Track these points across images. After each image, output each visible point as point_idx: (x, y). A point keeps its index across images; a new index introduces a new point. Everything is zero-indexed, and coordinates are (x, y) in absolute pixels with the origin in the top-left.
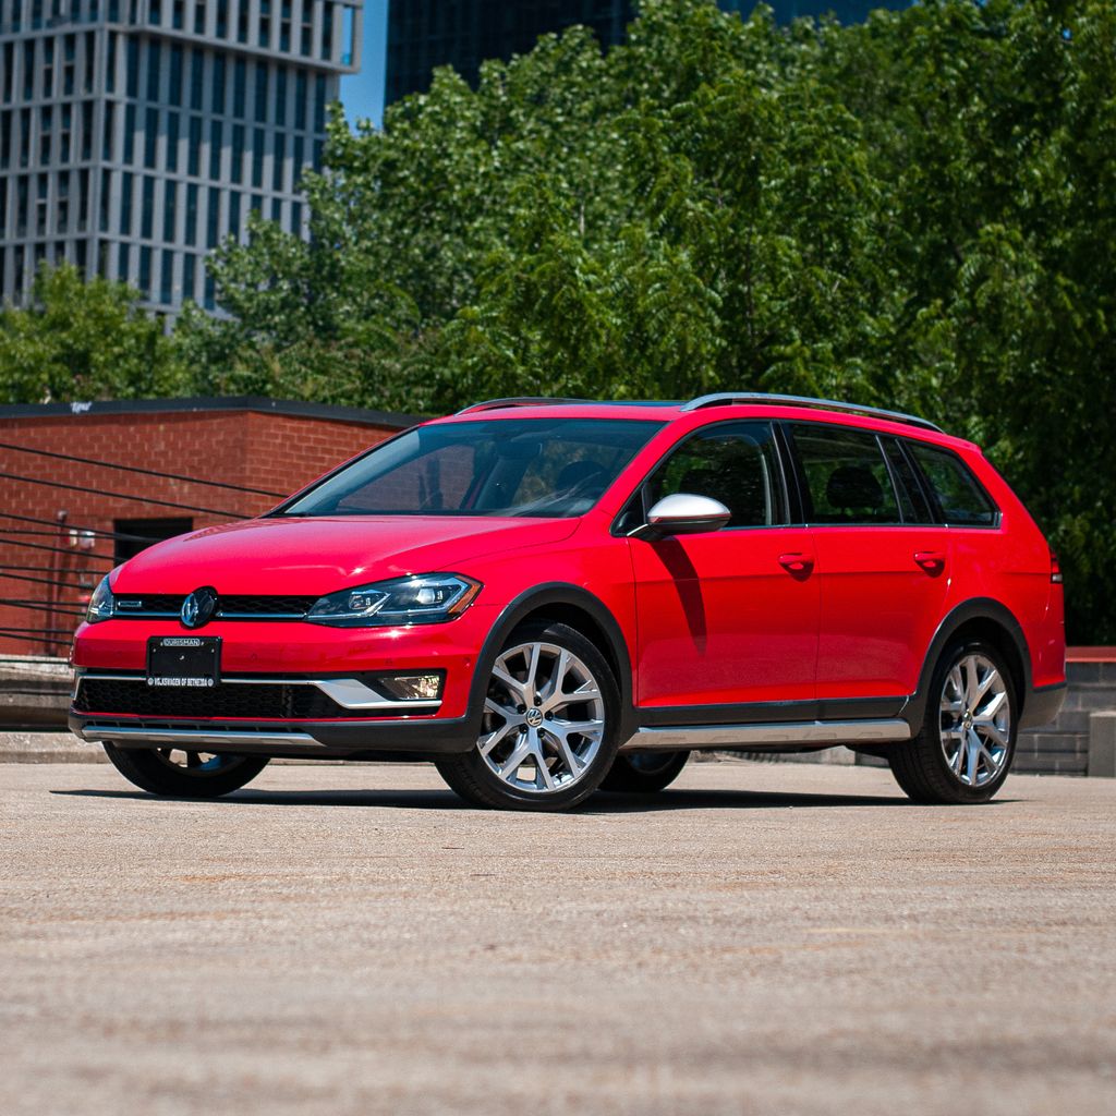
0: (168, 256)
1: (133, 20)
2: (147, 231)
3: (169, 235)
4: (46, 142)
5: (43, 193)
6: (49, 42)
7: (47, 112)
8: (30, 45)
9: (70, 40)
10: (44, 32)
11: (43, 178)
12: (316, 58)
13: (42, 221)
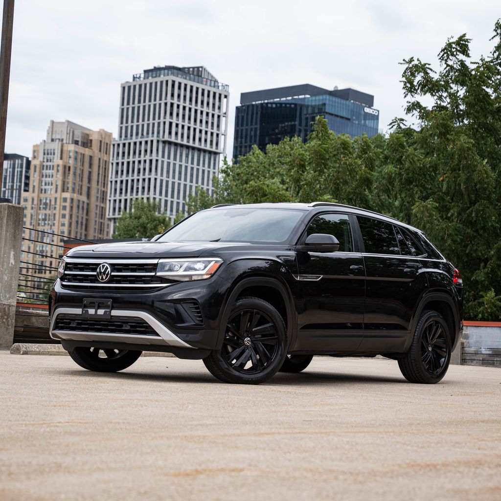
0: (172, 202)
1: (163, 137)
2: (166, 196)
3: (172, 197)
4: (139, 170)
5: (138, 184)
6: (141, 143)
7: (140, 162)
8: (135, 143)
9: (146, 142)
10: (139, 140)
11: (138, 180)
12: (214, 149)
13: (137, 192)
